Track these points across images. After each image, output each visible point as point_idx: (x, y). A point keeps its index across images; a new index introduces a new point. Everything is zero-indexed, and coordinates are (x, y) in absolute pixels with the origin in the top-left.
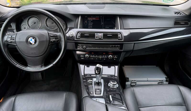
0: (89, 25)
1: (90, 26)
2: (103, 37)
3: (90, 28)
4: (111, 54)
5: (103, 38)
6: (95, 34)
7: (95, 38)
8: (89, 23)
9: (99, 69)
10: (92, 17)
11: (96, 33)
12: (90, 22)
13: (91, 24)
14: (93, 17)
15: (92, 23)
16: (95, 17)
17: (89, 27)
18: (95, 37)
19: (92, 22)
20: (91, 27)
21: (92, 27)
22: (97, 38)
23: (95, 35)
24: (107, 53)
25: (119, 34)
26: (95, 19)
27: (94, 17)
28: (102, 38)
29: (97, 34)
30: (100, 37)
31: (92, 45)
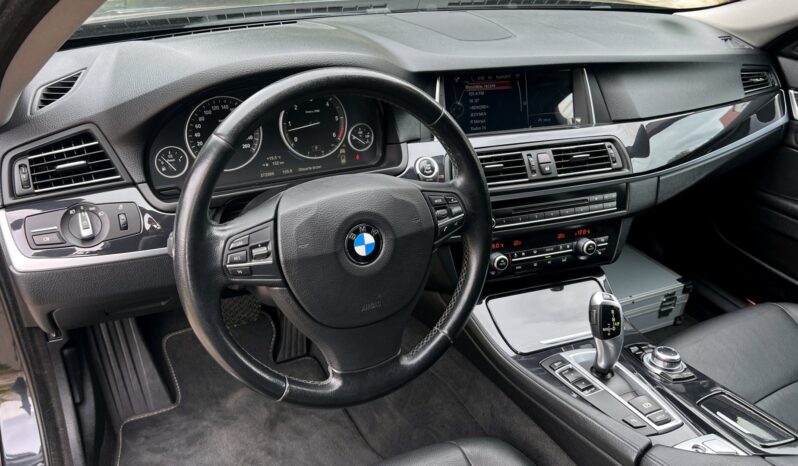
0: (474, 118)
1: (476, 122)
2: (558, 165)
3: (476, 129)
4: (585, 232)
5: (559, 172)
6: (520, 156)
7: (525, 176)
8: (473, 108)
9: (613, 312)
10: (483, 78)
11: (524, 153)
12: (474, 104)
13: (482, 111)
14: (486, 79)
15: (483, 107)
16: (494, 79)
17: (475, 125)
18: (524, 169)
19: (483, 100)
20: (480, 125)
21: (484, 124)
22: (534, 172)
23: (522, 162)
24: (572, 235)
25: (610, 147)
26: (493, 86)
27: (490, 77)
28: (555, 173)
29: (529, 155)
30: (547, 169)
31: (515, 210)
